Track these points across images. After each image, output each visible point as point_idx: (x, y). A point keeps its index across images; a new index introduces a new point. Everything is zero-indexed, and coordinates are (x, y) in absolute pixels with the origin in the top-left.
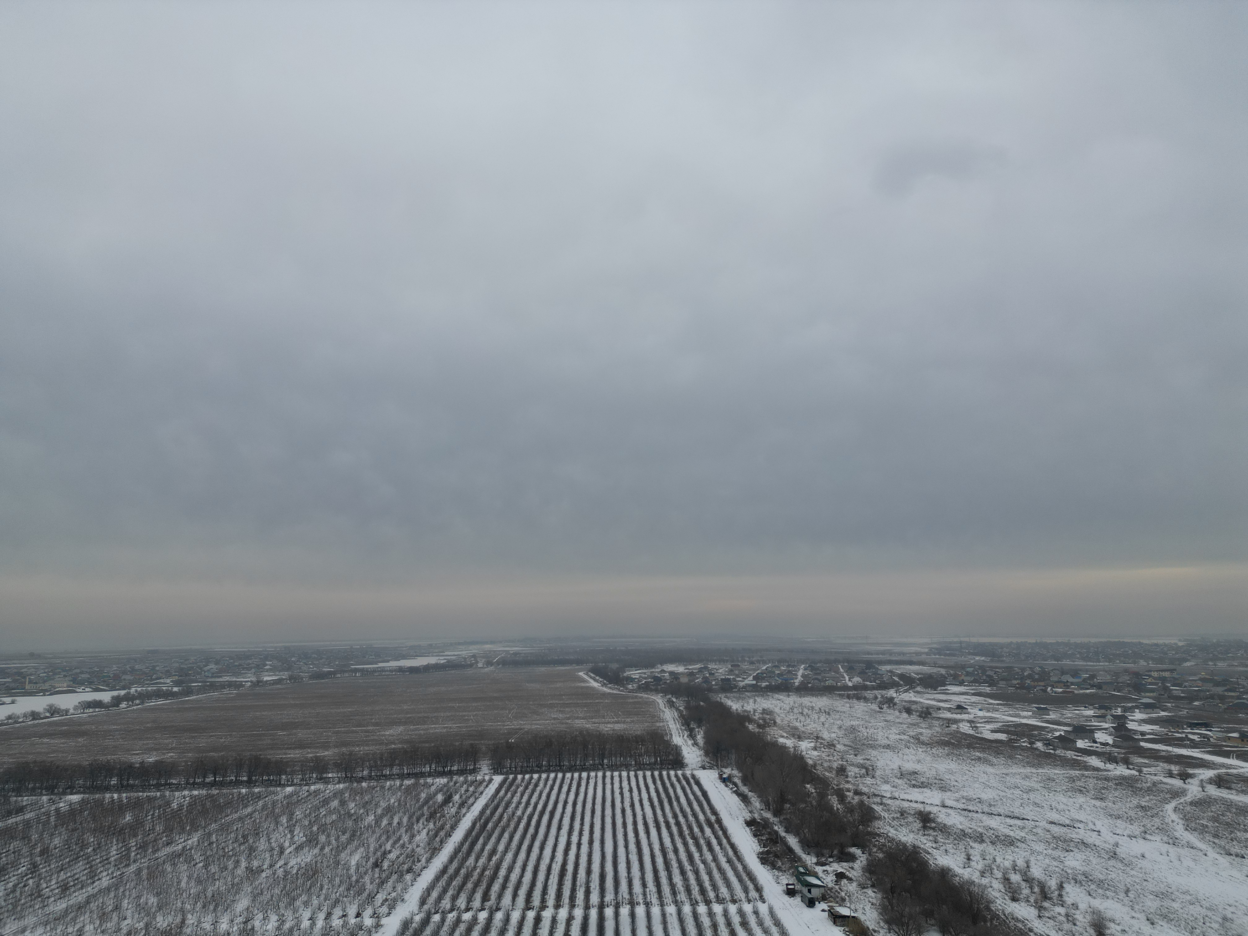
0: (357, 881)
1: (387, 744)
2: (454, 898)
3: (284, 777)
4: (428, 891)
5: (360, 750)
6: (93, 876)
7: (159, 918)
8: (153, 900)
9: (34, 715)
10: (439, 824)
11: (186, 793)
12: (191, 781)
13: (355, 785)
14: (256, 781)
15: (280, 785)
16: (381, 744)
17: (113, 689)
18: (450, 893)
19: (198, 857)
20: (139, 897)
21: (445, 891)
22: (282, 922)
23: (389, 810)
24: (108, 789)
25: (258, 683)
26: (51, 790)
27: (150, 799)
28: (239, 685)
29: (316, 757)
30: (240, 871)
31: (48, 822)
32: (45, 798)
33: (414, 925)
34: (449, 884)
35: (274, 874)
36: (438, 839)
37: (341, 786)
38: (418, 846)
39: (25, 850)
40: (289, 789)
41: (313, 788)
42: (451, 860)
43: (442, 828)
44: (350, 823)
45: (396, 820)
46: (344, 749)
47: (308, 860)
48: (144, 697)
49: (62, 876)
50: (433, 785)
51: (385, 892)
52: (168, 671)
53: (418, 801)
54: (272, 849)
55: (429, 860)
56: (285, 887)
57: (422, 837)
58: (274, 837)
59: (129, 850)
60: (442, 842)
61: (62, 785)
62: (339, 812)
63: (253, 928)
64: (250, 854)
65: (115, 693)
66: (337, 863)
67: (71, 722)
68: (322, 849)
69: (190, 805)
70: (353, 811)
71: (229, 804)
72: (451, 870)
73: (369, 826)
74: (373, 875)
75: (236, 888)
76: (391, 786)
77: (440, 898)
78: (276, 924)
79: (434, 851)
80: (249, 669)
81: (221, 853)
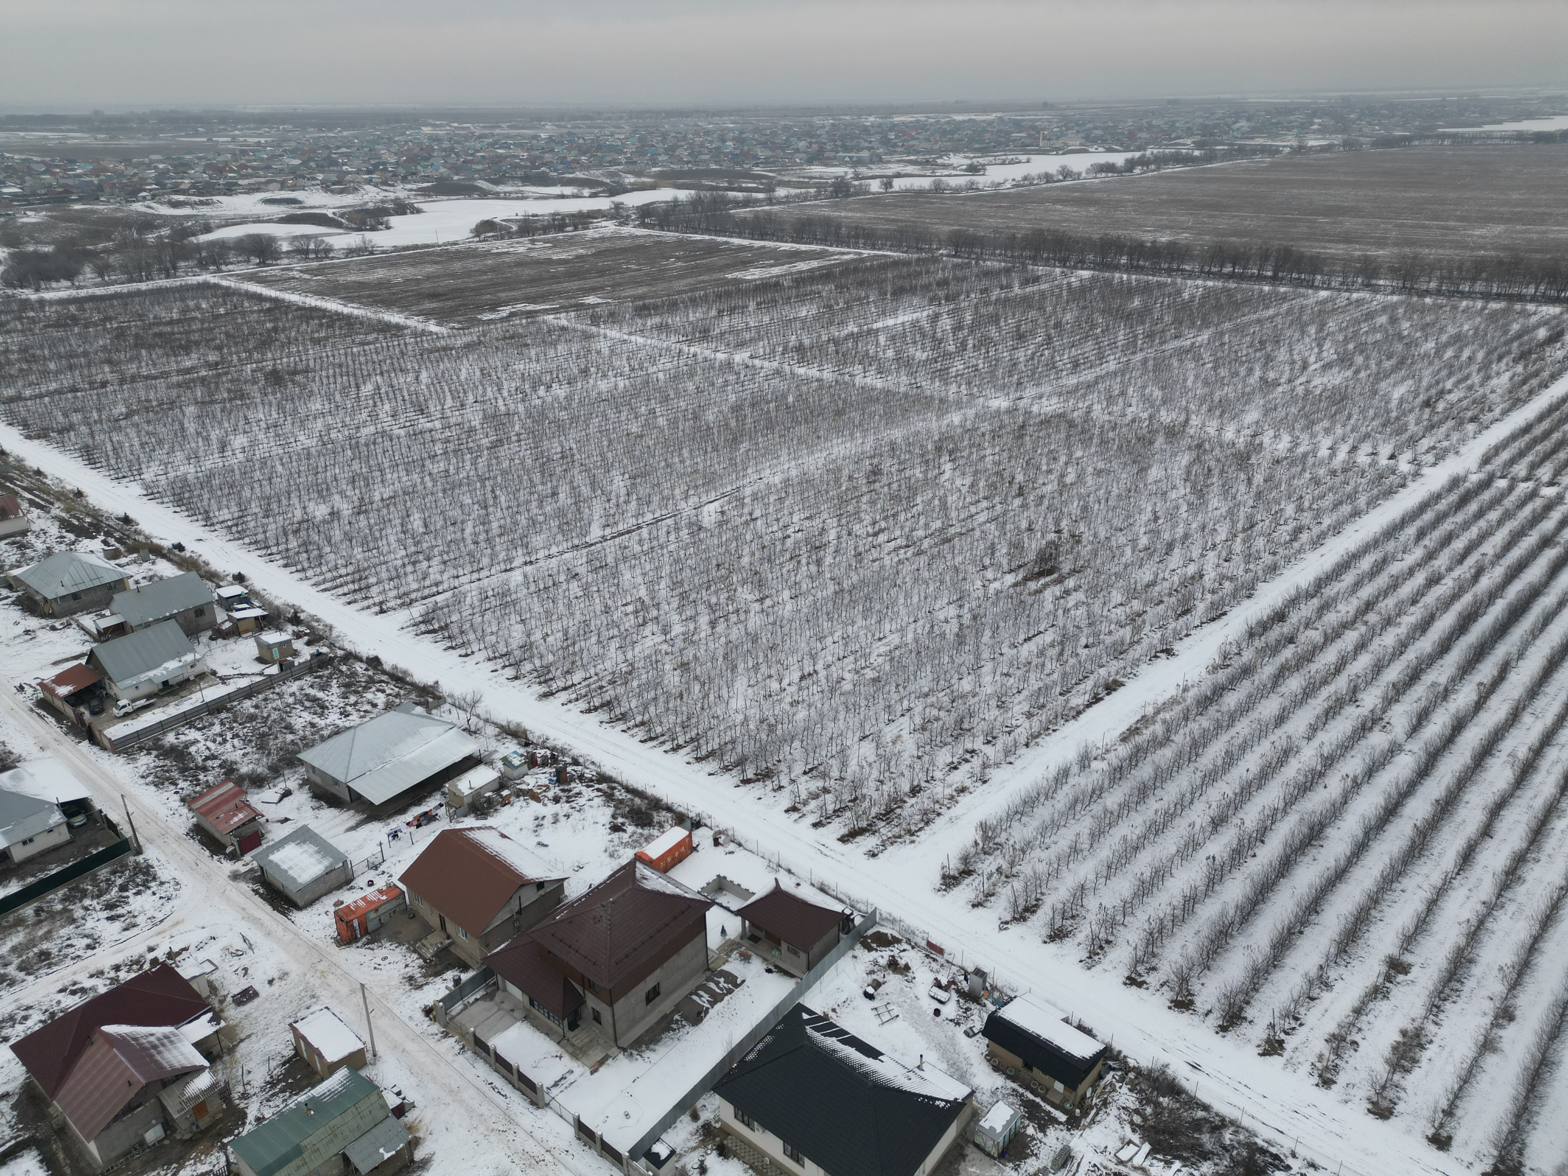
0: (1398, 418)
1: (1473, 249)
2: (1534, 466)
3: (1319, 277)
4: (1497, 449)
5: (1429, 253)
6: (1101, 358)
7: (1163, 413)
8: (1157, 393)
9: (1048, 178)
10: (1531, 369)
11: (1199, 282)
12: (1207, 269)
13: (1415, 299)
14: (1283, 278)
15: (1312, 287)
16: (1465, 247)
17: (1127, 151)
18: (1529, 458)
19: (1207, 356)
20: (1144, 387)
21: (1522, 454)
22: (1295, 444)
23: (1458, 340)
24: (1117, 268)
25: (1300, 149)
26: (1063, 262)
27: (1160, 285)
28: (1275, 151)
29: (1366, 256)
30: (1254, 380)
31: (1060, 296)
32: (1058, 270)
33: (1467, 484)
34: (1529, 447)
35: (1293, 390)
36: (1526, 388)
37: (1395, 298)
38: (1493, 392)
39: (1041, 321)
40: (1323, 294)
41: (1355, 296)
42: (1541, 418)
43: (1536, 374)
44: (1399, 347)
45: (1466, 353)
46: (1407, 250)
47: (1337, 382)
48: (1160, 161)
49: (1074, 352)
50: (1535, 313)
51: (1434, 439)
52: (1189, 129)
53: (1506, 332)
54: (1293, 362)
55: (1505, 412)
56: (1304, 407)
57: (1502, 382)
58: (1297, 348)
59: (1136, 336)
60: (1531, 392)
61: (1073, 257)
62: (1387, 331)
63: (1261, 444)
64: (1267, 363)
65: (1129, 155)
66: (1375, 392)
67: (1083, 188)
68: (1357, 372)
69: (1203, 297)
70: (1406, 333)
71: (1247, 301)
72: (1538, 431)
73: (1426, 355)
74: (1421, 415)
75: (1246, 398)
76: (1468, 308)
77: (1512, 461)
78: (1288, 445)
79: (1515, 402)
80: (1289, 129)
81: (1233, 356)
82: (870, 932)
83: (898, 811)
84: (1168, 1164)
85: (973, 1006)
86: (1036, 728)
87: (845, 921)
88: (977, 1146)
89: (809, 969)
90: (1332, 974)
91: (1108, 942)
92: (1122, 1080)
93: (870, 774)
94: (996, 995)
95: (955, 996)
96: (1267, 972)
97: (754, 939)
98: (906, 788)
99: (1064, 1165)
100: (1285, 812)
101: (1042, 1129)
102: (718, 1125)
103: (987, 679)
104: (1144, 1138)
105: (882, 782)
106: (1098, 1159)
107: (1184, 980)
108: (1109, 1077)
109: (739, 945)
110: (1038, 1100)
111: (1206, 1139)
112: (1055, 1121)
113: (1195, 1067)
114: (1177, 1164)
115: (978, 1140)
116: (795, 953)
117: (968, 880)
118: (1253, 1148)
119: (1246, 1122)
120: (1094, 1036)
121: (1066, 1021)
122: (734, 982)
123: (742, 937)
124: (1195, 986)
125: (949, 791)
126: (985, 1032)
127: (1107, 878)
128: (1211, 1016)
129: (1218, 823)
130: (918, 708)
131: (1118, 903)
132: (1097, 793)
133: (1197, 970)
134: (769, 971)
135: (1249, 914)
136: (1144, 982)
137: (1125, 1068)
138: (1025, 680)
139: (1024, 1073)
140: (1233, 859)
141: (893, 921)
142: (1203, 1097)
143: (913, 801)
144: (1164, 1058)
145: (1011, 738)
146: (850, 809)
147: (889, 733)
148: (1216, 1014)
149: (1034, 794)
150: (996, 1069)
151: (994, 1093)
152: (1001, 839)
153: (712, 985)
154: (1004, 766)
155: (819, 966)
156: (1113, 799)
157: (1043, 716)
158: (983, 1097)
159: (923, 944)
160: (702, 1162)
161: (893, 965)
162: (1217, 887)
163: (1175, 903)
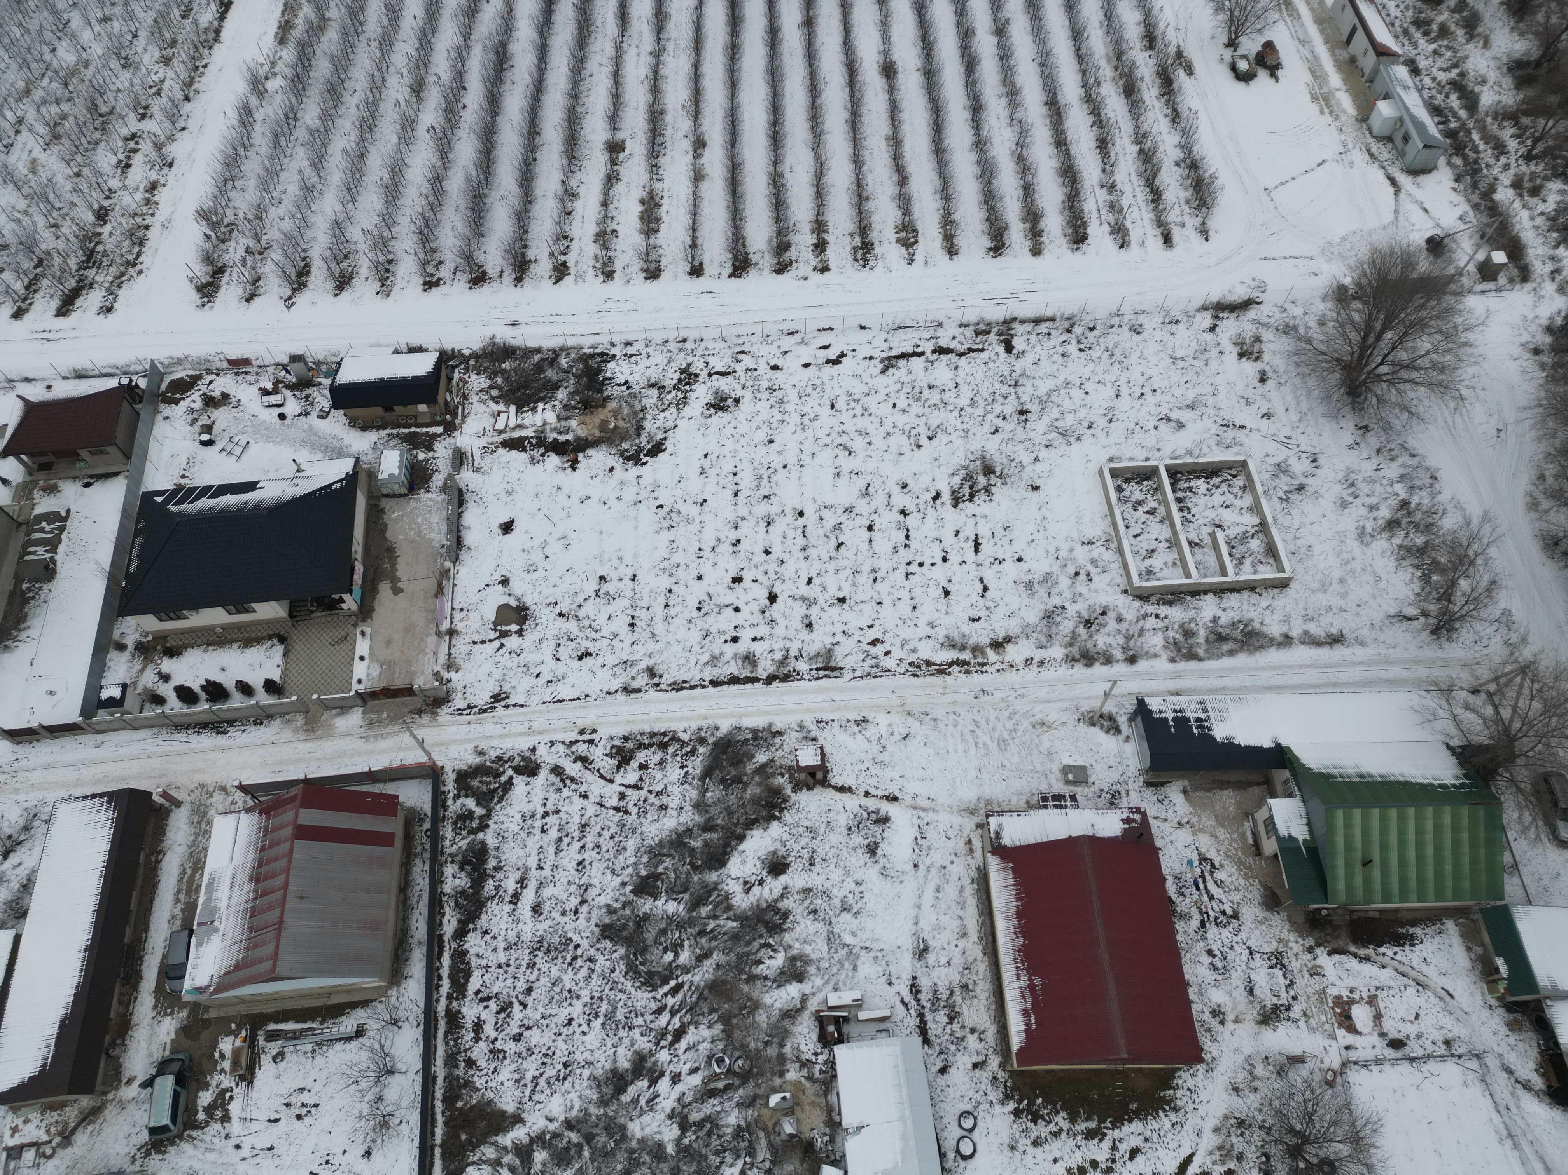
82: (164, 386)
83: (100, 248)
84: (534, 410)
85: (310, 391)
86: (184, 75)
87: (129, 392)
88: (388, 496)
89: (128, 456)
90: (574, 183)
91: (390, 262)
92: (467, 370)
93: (34, 224)
94: (324, 368)
95: (288, 393)
96: (527, 211)
97: (45, 467)
98: (90, 218)
99: (462, 463)
100: (468, 47)
101: (430, 448)
102: (150, 638)
103: (86, 36)
104: (507, 405)
105: (56, 226)
106: (483, 442)
107: (468, 257)
108: (456, 375)
109: (34, 483)
110: (413, 429)
111: (551, 374)
112: (436, 436)
113: (514, 324)
114: (540, 406)
115: (385, 491)
116: (102, 452)
117: (225, 279)
118: (585, 358)
119: (571, 342)
120: (426, 350)
121: (396, 352)
122: (60, 519)
123: (30, 474)
124: (480, 258)
125: (139, 196)
126: (336, 405)
127: (354, 200)
128: (505, 275)
129: (418, 89)
130: (31, 115)
131: (377, 220)
132: (291, 116)
133: (474, 241)
134: (87, 485)
135: (488, 167)
136: (439, 279)
137: (464, 359)
138: (132, 17)
139: (389, 416)
140: (449, 120)
141: (180, 362)
142: (532, 344)
143: (107, 229)
144: (488, 333)
145: (165, 99)
146: (44, 276)
147: (18, 161)
148: (508, 271)
149: (230, 151)
150: (364, 429)
151: (375, 448)
152: (229, 218)
153: (38, 535)
154: (179, 135)
155: (136, 448)
156: (310, 115)
157: (182, 54)
158: (369, 458)
159: (225, 365)
160: (160, 673)
161: (210, 402)
162: (451, 156)
163: (425, 191)
